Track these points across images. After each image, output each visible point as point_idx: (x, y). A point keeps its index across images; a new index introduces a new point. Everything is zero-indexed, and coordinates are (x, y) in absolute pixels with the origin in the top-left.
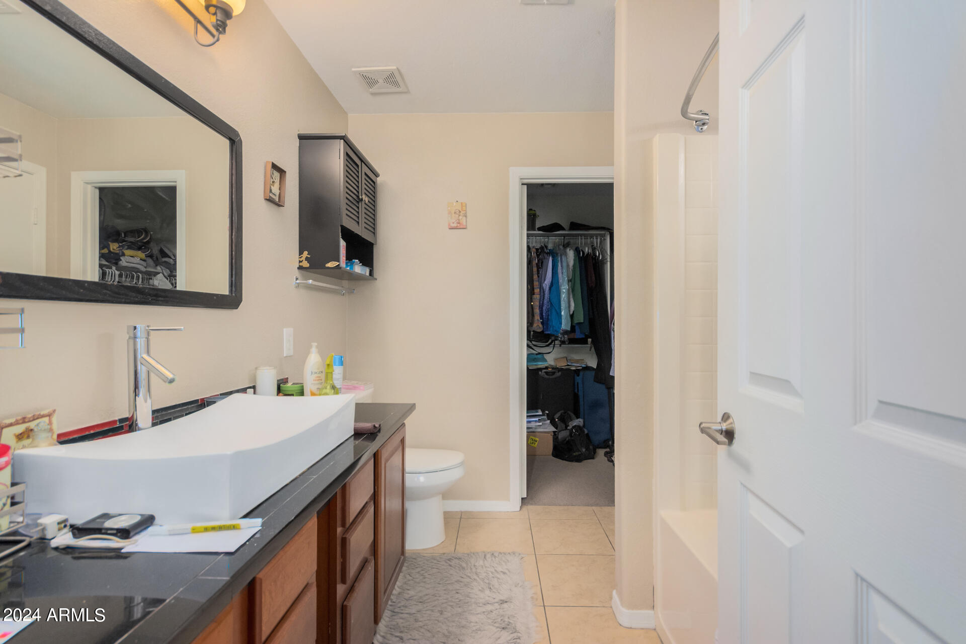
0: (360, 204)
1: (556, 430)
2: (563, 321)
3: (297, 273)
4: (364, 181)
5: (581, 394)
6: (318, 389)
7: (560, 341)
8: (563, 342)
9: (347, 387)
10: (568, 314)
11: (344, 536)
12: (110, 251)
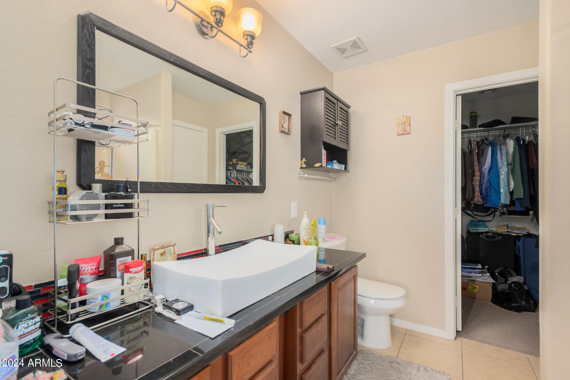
0: (336, 127)
1: (494, 282)
2: (502, 197)
3: (300, 171)
4: (339, 112)
5: (521, 255)
6: (307, 238)
7: (500, 213)
8: (503, 214)
9: (330, 237)
10: (508, 192)
11: (302, 335)
12: (233, 163)
